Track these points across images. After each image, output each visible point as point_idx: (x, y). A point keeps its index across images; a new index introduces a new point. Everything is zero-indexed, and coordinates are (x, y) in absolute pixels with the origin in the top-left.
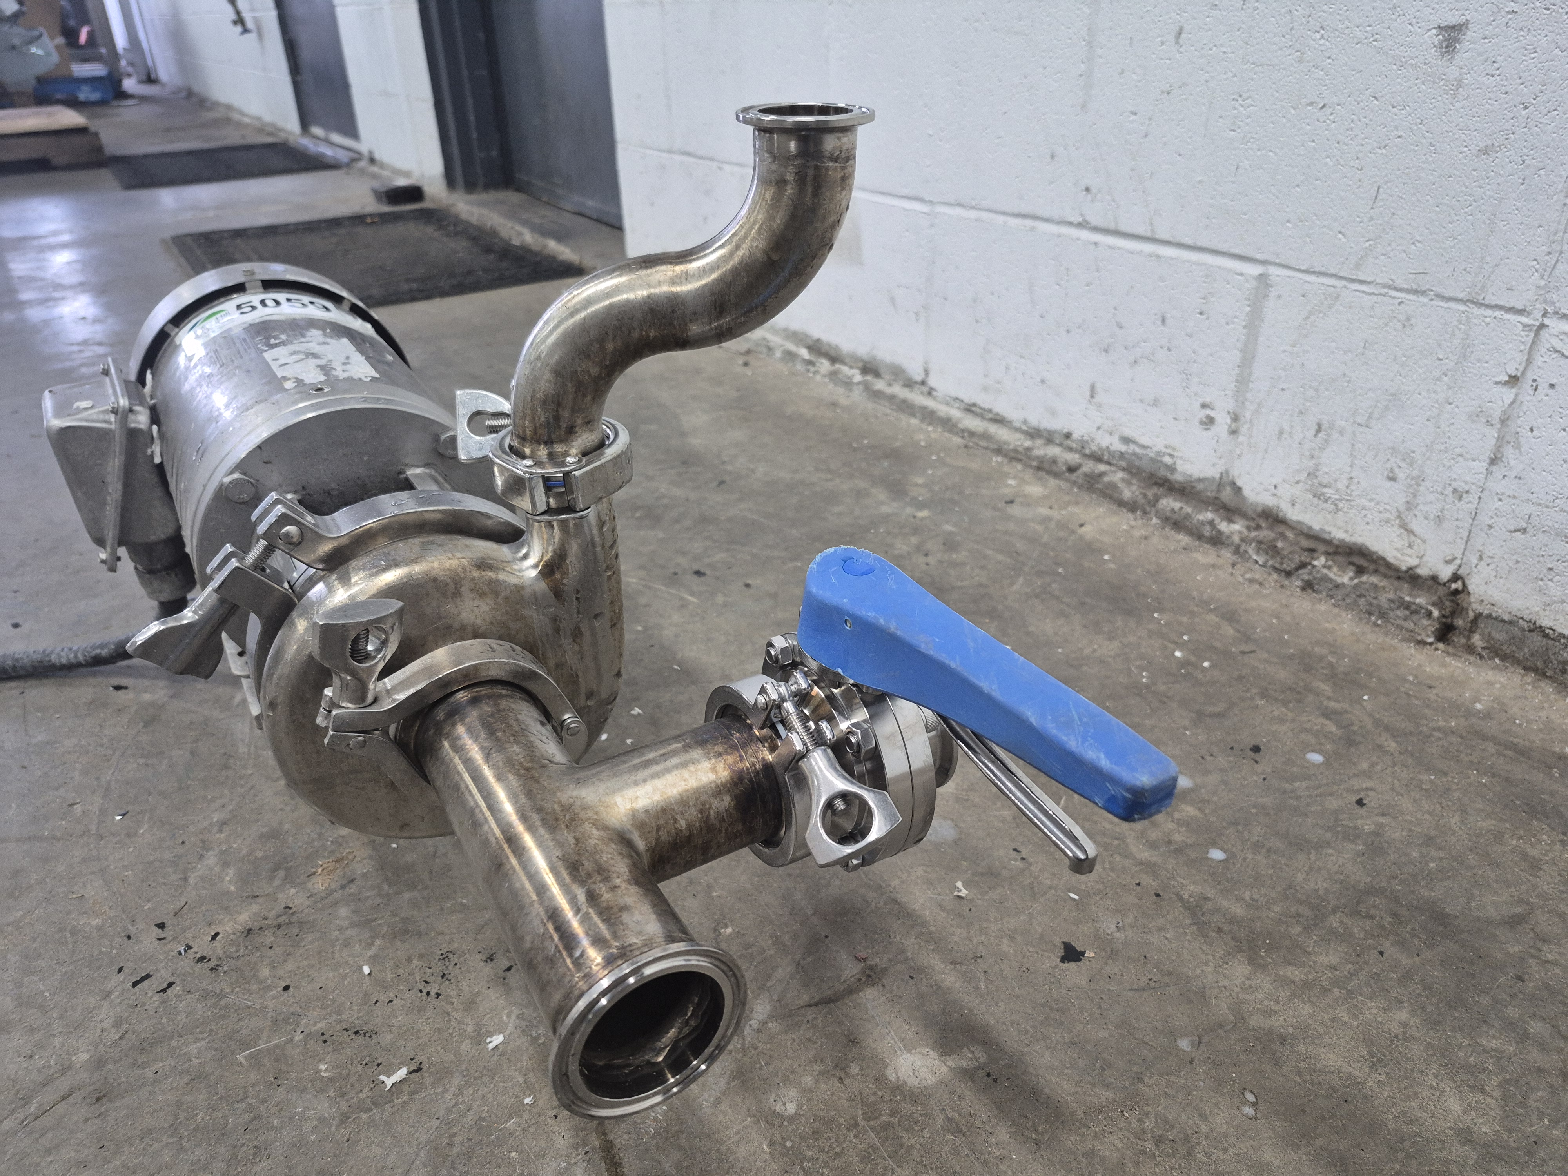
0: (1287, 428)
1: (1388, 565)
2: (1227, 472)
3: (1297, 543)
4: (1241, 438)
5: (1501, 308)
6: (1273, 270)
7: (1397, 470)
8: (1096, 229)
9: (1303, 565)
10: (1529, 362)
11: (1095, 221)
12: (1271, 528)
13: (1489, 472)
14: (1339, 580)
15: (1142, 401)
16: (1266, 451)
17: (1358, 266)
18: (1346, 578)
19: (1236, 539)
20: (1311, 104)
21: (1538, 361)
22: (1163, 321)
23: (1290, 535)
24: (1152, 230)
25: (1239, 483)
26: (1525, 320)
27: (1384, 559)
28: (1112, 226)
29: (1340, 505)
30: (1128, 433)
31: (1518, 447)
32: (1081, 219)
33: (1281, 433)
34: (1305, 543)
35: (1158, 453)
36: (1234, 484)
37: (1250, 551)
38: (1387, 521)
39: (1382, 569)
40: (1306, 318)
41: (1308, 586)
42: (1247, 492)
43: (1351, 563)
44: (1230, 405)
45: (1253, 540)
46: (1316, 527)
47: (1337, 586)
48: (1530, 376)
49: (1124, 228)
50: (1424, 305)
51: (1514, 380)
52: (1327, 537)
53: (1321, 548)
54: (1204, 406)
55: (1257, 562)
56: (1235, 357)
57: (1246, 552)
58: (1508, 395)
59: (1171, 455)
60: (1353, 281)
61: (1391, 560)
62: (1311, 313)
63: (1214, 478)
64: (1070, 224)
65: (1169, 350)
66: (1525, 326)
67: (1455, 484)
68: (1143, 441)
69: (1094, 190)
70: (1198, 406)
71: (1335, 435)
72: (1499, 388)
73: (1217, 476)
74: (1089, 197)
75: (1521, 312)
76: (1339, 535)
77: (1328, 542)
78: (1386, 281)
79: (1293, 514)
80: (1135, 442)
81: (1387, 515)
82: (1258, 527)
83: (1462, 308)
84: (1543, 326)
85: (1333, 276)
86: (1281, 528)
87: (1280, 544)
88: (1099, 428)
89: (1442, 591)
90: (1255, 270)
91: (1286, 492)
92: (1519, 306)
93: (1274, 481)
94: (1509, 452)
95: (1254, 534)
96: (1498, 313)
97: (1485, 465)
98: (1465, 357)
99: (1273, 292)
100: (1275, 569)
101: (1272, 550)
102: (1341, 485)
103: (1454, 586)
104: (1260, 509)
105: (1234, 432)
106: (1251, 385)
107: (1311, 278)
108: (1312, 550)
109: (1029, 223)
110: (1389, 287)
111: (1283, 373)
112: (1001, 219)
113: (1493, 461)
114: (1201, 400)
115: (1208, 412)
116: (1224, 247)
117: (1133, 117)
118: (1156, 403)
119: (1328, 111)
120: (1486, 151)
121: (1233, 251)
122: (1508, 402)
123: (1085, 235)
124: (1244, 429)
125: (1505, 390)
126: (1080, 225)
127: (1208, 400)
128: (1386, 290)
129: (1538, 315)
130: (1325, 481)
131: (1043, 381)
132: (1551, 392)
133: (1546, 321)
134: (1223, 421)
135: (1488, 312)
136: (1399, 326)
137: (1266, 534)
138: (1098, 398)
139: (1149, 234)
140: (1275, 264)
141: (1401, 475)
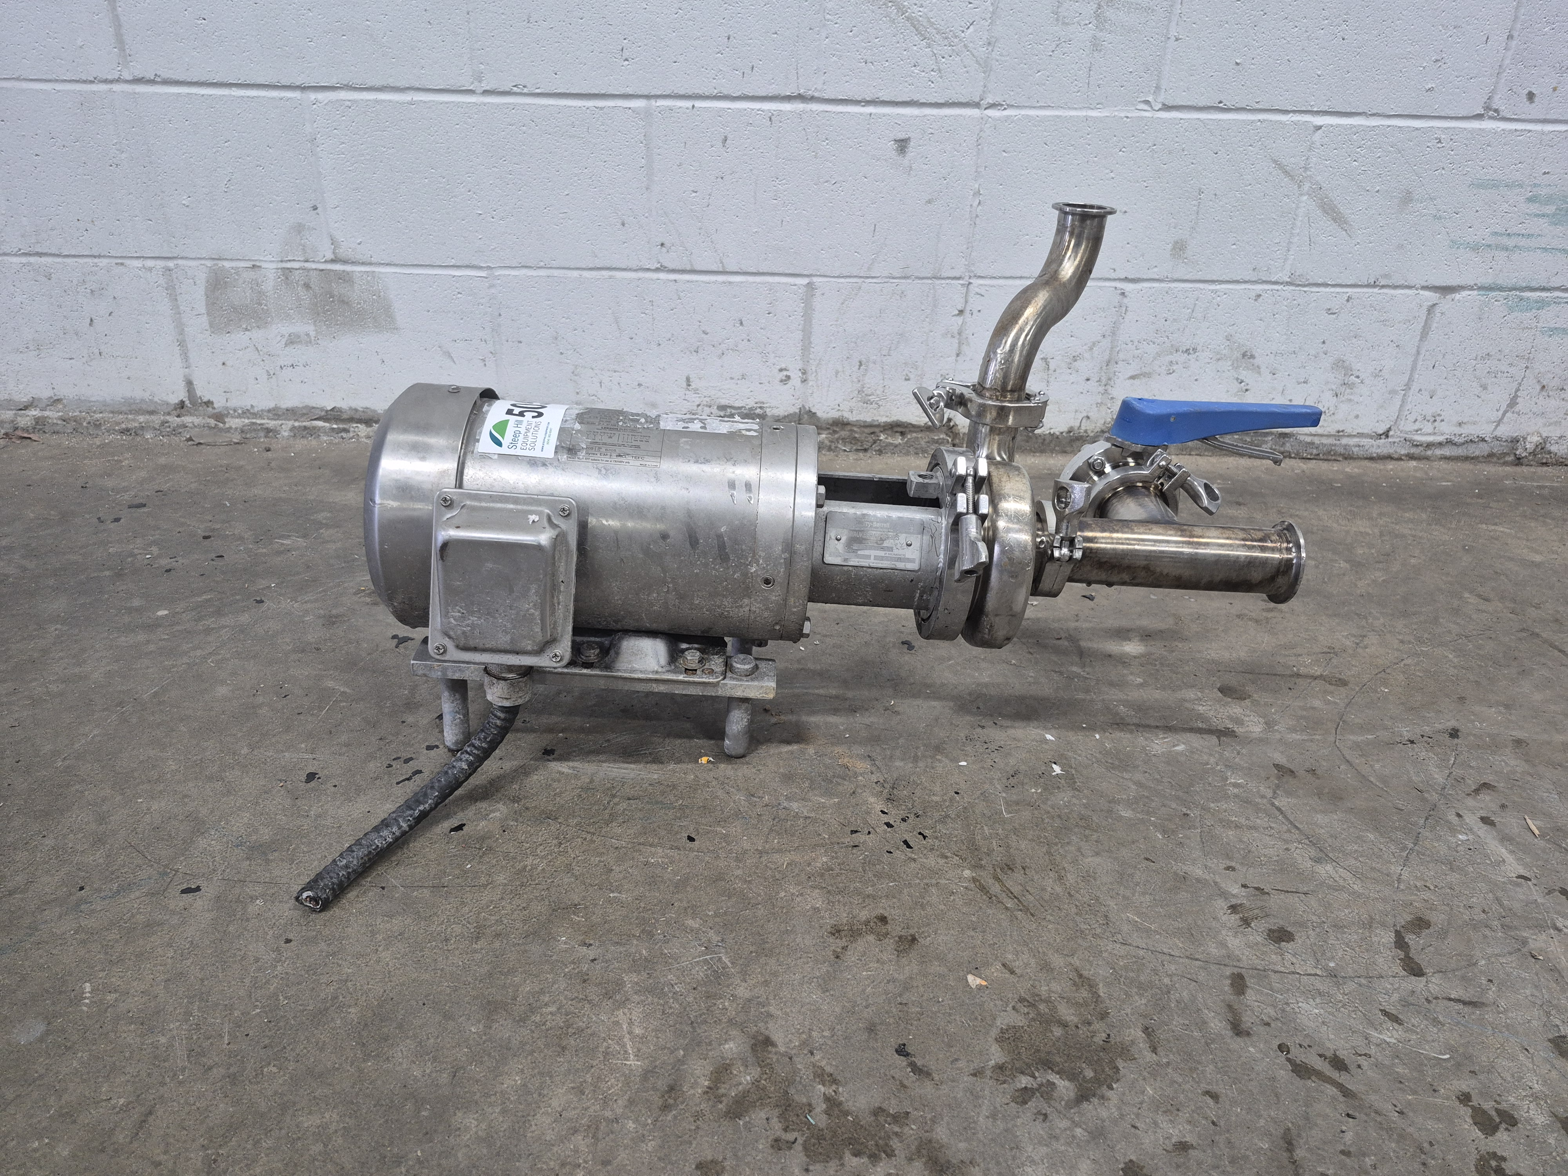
0: (840, 369)
1: (914, 426)
2: (803, 406)
3: (864, 432)
4: (811, 383)
5: (948, 278)
6: (815, 279)
7: (909, 374)
8: (673, 271)
9: (875, 442)
10: (966, 302)
11: (671, 266)
12: (843, 429)
13: (956, 361)
14: (896, 442)
15: (732, 378)
16: (829, 386)
17: (869, 269)
18: (898, 440)
19: (827, 442)
20: (827, 182)
21: (971, 300)
22: (741, 324)
23: (855, 429)
24: (723, 266)
25: (813, 411)
26: (961, 282)
27: (911, 424)
28: (688, 268)
29: (880, 403)
30: (724, 402)
31: (968, 344)
32: (659, 266)
33: (837, 373)
34: (868, 430)
35: (751, 409)
36: (810, 411)
37: (840, 446)
38: (909, 403)
39: (912, 429)
40: (843, 303)
41: (880, 452)
42: (819, 414)
43: (897, 432)
44: (800, 365)
45: (837, 440)
46: (869, 420)
47: (896, 446)
48: (968, 308)
49: (699, 268)
50: (910, 284)
51: (961, 312)
52: (876, 423)
53: (877, 430)
54: (781, 370)
55: (845, 451)
56: (799, 335)
57: (836, 447)
58: (960, 320)
59: (760, 408)
60: (868, 277)
61: (914, 423)
62: (845, 300)
63: (795, 413)
64: (648, 270)
65: (749, 340)
66: (962, 285)
67: (941, 372)
68: (737, 404)
69: (667, 244)
70: (777, 371)
71: (871, 365)
72: (955, 318)
73: (797, 411)
74: (664, 250)
75: (959, 278)
76: (883, 419)
77: (878, 426)
78: (886, 274)
79: (853, 417)
80: (731, 407)
81: (908, 400)
82: (835, 432)
83: (930, 281)
84: (970, 283)
85: (856, 277)
86: (849, 428)
87: (856, 435)
88: (698, 405)
89: (945, 429)
90: (805, 281)
91: (845, 406)
92: (958, 276)
93: (837, 402)
94: (964, 348)
95: (836, 436)
96: (947, 281)
97: (954, 358)
98: (935, 306)
99: (818, 293)
100: (857, 450)
101: (853, 440)
102: (878, 392)
103: (952, 424)
104: (831, 422)
105: (804, 381)
106: (812, 350)
107: (842, 280)
108: (872, 433)
109: (606, 273)
110: (889, 278)
111: (832, 338)
112: (576, 273)
113: (958, 355)
114: (779, 367)
115: (785, 373)
116: (781, 270)
117: (694, 194)
118: (743, 377)
119: (837, 185)
120: (929, 202)
121: (787, 272)
122: (960, 323)
123: (662, 276)
124: (811, 377)
125: (958, 318)
126: (657, 270)
127: (783, 366)
128: (886, 280)
129: (967, 278)
130: (869, 393)
131: (640, 385)
132: (979, 314)
133: (971, 281)
134: (796, 376)
135: (943, 281)
136: (898, 297)
137: (844, 433)
138: (693, 386)
139: (721, 270)
140: (817, 276)
141: (912, 376)
